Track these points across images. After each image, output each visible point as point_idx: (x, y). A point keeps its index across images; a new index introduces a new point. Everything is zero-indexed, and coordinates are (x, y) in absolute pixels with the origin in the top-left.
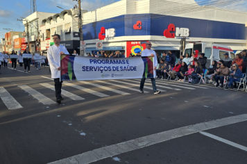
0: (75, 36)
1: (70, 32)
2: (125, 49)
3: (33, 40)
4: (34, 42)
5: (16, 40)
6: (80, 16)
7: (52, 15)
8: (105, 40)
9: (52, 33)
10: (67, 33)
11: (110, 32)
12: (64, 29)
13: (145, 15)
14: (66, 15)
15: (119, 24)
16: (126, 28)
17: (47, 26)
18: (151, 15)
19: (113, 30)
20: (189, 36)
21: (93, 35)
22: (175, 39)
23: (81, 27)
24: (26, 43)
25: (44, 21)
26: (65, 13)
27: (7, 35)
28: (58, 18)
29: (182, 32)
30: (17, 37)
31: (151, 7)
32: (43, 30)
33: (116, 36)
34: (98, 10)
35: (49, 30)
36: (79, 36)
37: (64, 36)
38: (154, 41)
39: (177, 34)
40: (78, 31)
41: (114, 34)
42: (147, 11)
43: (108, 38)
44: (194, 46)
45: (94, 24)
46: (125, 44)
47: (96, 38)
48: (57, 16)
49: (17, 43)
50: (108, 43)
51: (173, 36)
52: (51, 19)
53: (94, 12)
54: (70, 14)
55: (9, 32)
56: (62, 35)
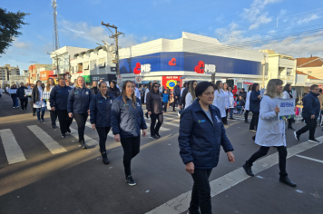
0: (112, 71)
1: (105, 67)
2: (161, 83)
3: (62, 73)
4: (64, 75)
5: (43, 73)
6: (117, 53)
7: (86, 50)
8: (141, 74)
9: (85, 66)
10: (101, 68)
11: (146, 68)
12: (98, 64)
13: (179, 53)
14: (101, 51)
15: (156, 61)
16: (161, 64)
17: (79, 60)
18: (184, 53)
19: (149, 65)
20: (217, 71)
21: (128, 69)
22: (204, 74)
23: (117, 61)
24: (56, 76)
25: (77, 55)
26: (101, 48)
27: (32, 68)
28: (92, 53)
29: (210, 68)
30: (43, 69)
31: (184, 46)
32: (75, 63)
33: (151, 71)
34: (133, 47)
35: (81, 64)
36: (116, 70)
37: (98, 70)
38: (187, 76)
39: (206, 70)
40: (115, 65)
41: (149, 69)
42: (180, 49)
43: (144, 72)
45: (129, 61)
46: (160, 79)
47: (131, 72)
48: (92, 51)
49: (45, 76)
50: (143, 77)
51: (202, 72)
52: (84, 53)
53: (128, 49)
54: (105, 49)
55: (33, 64)
56: (95, 69)
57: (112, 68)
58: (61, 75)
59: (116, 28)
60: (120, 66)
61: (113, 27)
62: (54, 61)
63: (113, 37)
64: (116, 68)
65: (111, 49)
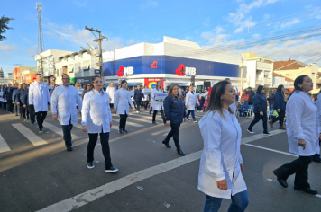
0: (96, 73)
1: (89, 69)
2: (143, 85)
3: (47, 75)
4: (49, 77)
5: (27, 75)
6: (101, 56)
7: (70, 53)
8: (124, 77)
9: (69, 69)
10: (85, 70)
11: (129, 70)
12: (83, 66)
13: (160, 57)
14: (85, 54)
15: (139, 64)
16: (144, 68)
17: (64, 62)
18: (165, 57)
19: (132, 68)
20: (197, 74)
21: (112, 72)
22: (185, 77)
23: (101, 65)
25: (61, 58)
26: (85, 51)
27: (16, 70)
28: (76, 56)
29: (190, 71)
30: (28, 72)
31: (165, 51)
32: (59, 66)
33: (134, 73)
34: (116, 51)
35: (66, 67)
36: (100, 73)
37: (83, 73)
38: (168, 79)
40: (98, 68)
41: (132, 72)
42: (162, 54)
43: (127, 75)
44: (205, 83)
45: (113, 63)
46: (143, 81)
47: (114, 74)
48: (76, 54)
51: (183, 74)
52: (68, 56)
53: (112, 52)
54: (89, 53)
55: (18, 67)
56: (80, 72)
57: (96, 71)
58: (45, 77)
59: (99, 32)
60: (104, 68)
61: (97, 31)
62: (38, 64)
63: (97, 41)
64: (100, 71)
65: (94, 52)
